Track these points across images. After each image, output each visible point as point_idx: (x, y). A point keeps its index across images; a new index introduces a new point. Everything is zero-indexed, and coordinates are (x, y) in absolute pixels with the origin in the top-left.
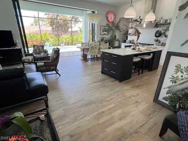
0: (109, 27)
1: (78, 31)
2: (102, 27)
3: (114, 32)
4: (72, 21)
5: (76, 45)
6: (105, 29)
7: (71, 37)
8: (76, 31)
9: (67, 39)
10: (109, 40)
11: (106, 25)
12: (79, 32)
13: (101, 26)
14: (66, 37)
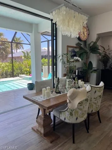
0: (81, 48)
1: (21, 57)
2: (70, 49)
3: (88, 58)
4: (13, 43)
5: (19, 76)
6: (74, 52)
7: (11, 65)
8: (18, 57)
9: (5, 68)
10: (82, 70)
11: (76, 45)
12: (23, 58)
13: (68, 47)
14: (2, 65)
